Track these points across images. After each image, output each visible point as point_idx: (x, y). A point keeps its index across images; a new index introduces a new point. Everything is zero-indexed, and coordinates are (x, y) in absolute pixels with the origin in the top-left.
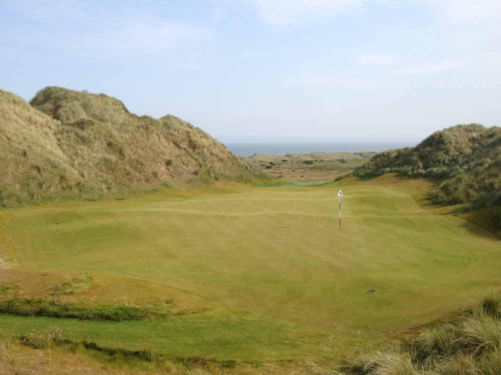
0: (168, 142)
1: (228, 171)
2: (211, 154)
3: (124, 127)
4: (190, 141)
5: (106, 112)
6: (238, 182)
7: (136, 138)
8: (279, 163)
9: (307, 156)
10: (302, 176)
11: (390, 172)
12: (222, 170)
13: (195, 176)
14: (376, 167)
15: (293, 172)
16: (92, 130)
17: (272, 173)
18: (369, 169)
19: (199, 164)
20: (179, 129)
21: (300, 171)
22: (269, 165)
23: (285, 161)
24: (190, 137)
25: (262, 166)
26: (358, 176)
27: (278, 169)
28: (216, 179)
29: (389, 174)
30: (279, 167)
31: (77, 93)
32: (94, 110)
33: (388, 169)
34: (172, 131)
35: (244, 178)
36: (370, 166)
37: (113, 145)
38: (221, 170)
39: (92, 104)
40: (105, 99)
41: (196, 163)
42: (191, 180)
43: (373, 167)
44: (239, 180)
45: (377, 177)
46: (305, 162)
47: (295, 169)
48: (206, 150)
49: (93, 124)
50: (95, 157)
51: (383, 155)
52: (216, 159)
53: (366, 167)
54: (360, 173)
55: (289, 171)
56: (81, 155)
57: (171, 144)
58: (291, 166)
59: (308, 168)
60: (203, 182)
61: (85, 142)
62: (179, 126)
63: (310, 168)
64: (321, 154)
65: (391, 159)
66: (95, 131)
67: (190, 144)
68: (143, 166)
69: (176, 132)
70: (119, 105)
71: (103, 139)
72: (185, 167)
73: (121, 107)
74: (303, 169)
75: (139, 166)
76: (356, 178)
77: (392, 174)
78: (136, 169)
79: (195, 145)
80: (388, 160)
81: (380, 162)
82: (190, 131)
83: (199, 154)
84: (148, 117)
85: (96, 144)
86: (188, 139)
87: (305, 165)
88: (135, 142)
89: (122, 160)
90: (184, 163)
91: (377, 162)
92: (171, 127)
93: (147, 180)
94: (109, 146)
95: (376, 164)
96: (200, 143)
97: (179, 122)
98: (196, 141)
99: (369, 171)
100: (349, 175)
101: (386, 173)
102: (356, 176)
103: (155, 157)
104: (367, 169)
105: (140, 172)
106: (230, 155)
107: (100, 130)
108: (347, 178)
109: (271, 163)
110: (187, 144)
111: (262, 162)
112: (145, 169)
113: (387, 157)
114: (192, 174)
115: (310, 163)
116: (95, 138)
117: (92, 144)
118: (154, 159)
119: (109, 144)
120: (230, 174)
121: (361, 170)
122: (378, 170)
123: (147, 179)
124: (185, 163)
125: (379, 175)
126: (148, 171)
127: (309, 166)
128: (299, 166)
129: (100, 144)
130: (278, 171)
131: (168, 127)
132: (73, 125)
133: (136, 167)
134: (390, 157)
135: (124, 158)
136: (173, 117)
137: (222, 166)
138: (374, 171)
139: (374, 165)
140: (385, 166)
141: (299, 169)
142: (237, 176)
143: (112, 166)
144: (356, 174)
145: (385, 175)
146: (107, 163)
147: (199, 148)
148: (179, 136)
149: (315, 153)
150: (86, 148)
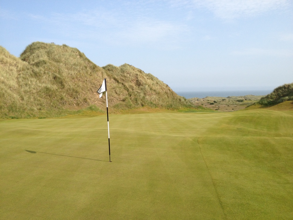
0: (110, 78)
1: (161, 101)
2: (151, 89)
3: (73, 67)
4: (137, 81)
5: (63, 56)
6: (168, 109)
7: (80, 74)
8: (220, 101)
9: (241, 97)
10: (233, 109)
11: (289, 100)
12: (157, 101)
13: (122, 102)
14: (278, 97)
15: (228, 107)
16: (44, 67)
17: (213, 107)
18: (272, 98)
19: (129, 94)
20: (131, 73)
21: (233, 106)
22: (213, 102)
23: (224, 100)
24: (137, 78)
25: (208, 103)
26: (262, 104)
27: (218, 105)
28: (142, 105)
29: (287, 101)
30: (219, 104)
31: (47, 45)
32: (55, 55)
33: (287, 98)
34: (126, 74)
35: (173, 106)
36: (273, 96)
37: (57, 78)
38: (155, 100)
39: (54, 51)
40: (66, 48)
41: (127, 93)
42: (117, 105)
43: (275, 97)
44: (168, 108)
45: (277, 104)
46: (238, 101)
47: (229, 105)
48: (147, 86)
49: (45, 63)
50: (40, 87)
51: (284, 87)
52: (153, 92)
53: (270, 97)
54: (263, 102)
55: (225, 106)
56: (29, 85)
57: (112, 80)
58: (228, 103)
59: (239, 104)
60: (127, 106)
61: (37, 75)
62: (132, 71)
63: (241, 105)
64: (251, 96)
65: (291, 90)
66: (46, 68)
67: (137, 83)
68: (78, 94)
69: (128, 75)
70: (76, 53)
71: (50, 74)
72: (116, 96)
73: (77, 54)
74: (236, 105)
75: (74, 94)
76: (260, 106)
77: (291, 101)
78: (71, 96)
79: (140, 83)
80: (288, 91)
81: (282, 93)
82: (138, 74)
83: (142, 89)
84: (111, 65)
85: (44, 77)
86: (136, 79)
87: (238, 103)
88: (79, 77)
89: (62, 89)
90: (116, 93)
91: (279, 93)
92: (125, 71)
93: (78, 105)
94: (54, 79)
95: (278, 94)
96: (144, 82)
97: (132, 68)
98: (141, 80)
99: (272, 100)
100: (254, 103)
101: (285, 101)
102: (260, 104)
103: (92, 88)
104: (270, 98)
105: (75, 98)
106: (169, 91)
107: (50, 67)
108: (254, 106)
109: (215, 102)
110: (135, 83)
111: (209, 100)
112: (78, 96)
113: (287, 89)
114: (121, 101)
115: (242, 101)
116: (45, 73)
117: (41, 77)
118: (91, 89)
119: (55, 78)
120: (162, 103)
121: (265, 99)
122: (279, 98)
123: (77, 103)
124: (118, 93)
125: (279, 103)
126: (81, 97)
127: (241, 103)
128: (233, 103)
129: (47, 77)
130: (218, 106)
131: (123, 71)
132: (33, 65)
133: (72, 94)
134: (290, 88)
135: (64, 88)
136: (128, 65)
137: (157, 98)
138: (276, 100)
139: (276, 95)
140: (284, 96)
141: (233, 105)
142: (168, 105)
143: (50, 93)
144: (261, 103)
145: (284, 103)
146: (47, 91)
147: (142, 85)
148: (130, 77)
149: (247, 95)
150: (35, 80)
